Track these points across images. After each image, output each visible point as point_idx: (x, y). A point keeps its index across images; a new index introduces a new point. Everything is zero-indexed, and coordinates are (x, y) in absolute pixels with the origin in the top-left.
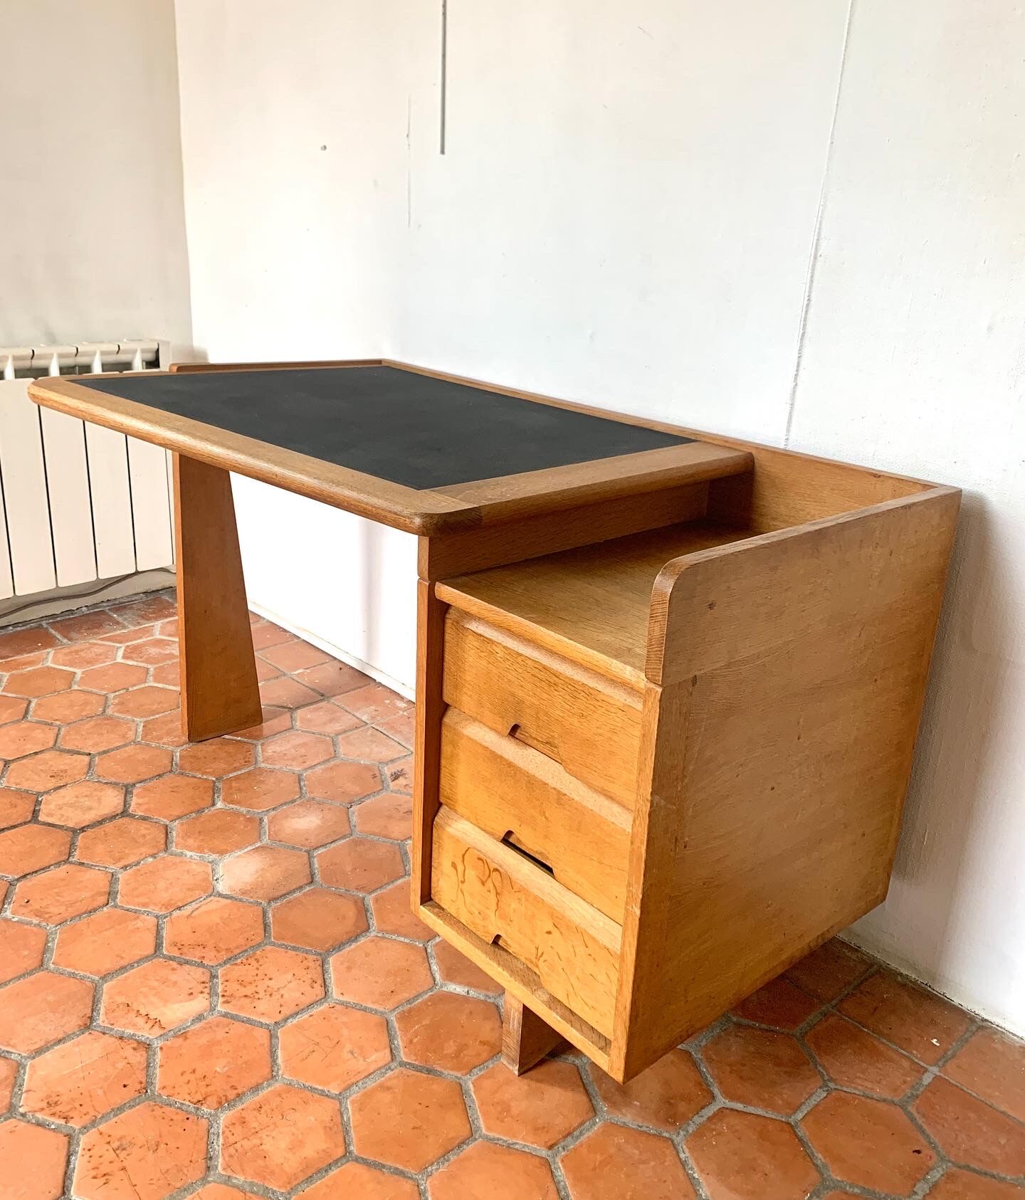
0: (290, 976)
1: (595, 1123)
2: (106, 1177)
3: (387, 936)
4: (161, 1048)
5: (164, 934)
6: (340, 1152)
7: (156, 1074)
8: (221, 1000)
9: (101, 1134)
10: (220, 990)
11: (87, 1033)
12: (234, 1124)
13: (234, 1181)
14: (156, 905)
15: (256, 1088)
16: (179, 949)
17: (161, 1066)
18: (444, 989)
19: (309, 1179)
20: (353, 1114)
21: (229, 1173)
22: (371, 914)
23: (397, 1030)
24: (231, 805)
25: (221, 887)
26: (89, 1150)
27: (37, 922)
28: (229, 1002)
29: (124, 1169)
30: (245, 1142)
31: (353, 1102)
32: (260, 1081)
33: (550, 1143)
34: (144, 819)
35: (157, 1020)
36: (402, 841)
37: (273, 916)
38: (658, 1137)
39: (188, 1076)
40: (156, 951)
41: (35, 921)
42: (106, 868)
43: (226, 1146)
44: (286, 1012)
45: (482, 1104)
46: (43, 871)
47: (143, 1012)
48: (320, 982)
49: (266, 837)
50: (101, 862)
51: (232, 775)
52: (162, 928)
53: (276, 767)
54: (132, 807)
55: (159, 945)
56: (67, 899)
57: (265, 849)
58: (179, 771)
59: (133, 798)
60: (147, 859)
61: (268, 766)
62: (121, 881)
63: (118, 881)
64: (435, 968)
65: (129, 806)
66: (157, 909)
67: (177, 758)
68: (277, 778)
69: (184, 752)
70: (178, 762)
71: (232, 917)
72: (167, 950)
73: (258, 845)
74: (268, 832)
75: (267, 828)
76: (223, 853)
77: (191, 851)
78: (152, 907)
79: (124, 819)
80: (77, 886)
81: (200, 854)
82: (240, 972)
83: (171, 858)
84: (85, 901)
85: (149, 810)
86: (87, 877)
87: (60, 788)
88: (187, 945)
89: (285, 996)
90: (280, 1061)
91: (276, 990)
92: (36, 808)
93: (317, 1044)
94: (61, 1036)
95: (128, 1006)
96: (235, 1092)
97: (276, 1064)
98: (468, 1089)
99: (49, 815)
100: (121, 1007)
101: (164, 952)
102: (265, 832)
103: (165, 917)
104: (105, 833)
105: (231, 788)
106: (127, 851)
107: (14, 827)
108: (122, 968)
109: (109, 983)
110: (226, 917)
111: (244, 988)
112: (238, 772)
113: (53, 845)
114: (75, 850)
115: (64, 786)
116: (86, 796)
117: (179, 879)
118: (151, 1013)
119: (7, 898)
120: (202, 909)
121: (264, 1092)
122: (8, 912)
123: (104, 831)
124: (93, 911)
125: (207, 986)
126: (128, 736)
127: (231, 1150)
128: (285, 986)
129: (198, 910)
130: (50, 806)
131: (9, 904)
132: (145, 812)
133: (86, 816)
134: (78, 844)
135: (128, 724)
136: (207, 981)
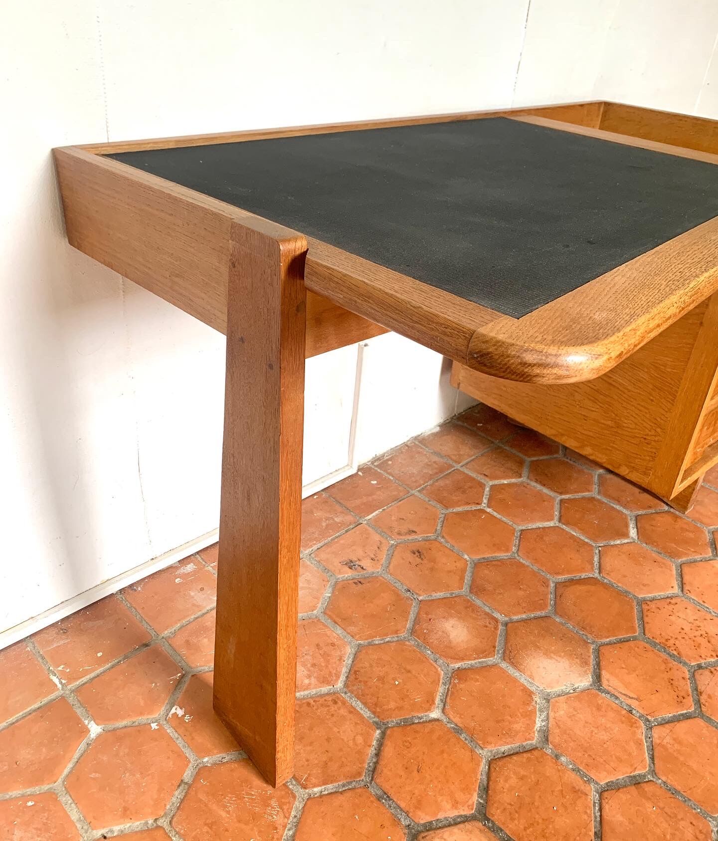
0: (673, 618)
3: (596, 568)
5: (670, 715)
10: (714, 660)
14: (634, 733)
16: (684, 698)
18: (637, 539)
22: (576, 577)
23: (689, 559)
24: (436, 703)
25: (585, 682)
36: (467, 561)
37: (608, 637)
40: (696, 717)
48: (669, 600)
49: (490, 660)
50: (588, 812)
51: (366, 713)
52: (663, 719)
53: (344, 670)
54: (463, 813)
55: (687, 717)
56: (665, 825)
57: (510, 656)
58: (363, 777)
59: (439, 817)
60: (564, 764)
61: (343, 678)
62: (613, 778)
63: (612, 782)
64: (618, 542)
65: (461, 816)
66: (640, 731)
67: (330, 787)
68: (371, 666)
69: (314, 780)
70: (340, 783)
71: (624, 666)
72: (689, 708)
73: (504, 665)
74: (480, 660)
75: (473, 662)
76: (529, 694)
77: (535, 722)
78: (640, 737)
79: (493, 816)
80: (640, 822)
81: (538, 713)
82: (685, 648)
83: (555, 738)
84: (661, 805)
85: (466, 789)
86: (620, 818)
88: (675, 694)
89: (695, 618)
91: (692, 625)
98: (715, 529)
101: (694, 709)
102: (480, 662)
103: (648, 720)
104: (530, 827)
105: (400, 709)
106: (560, 788)
110: (626, 671)
111: (700, 644)
112: (358, 709)
117: (587, 723)
120: (623, 692)
123: (525, 830)
124: (672, 791)
125: (712, 669)
128: (685, 619)
129: (625, 695)
132: (471, 795)
136: (709, 670)
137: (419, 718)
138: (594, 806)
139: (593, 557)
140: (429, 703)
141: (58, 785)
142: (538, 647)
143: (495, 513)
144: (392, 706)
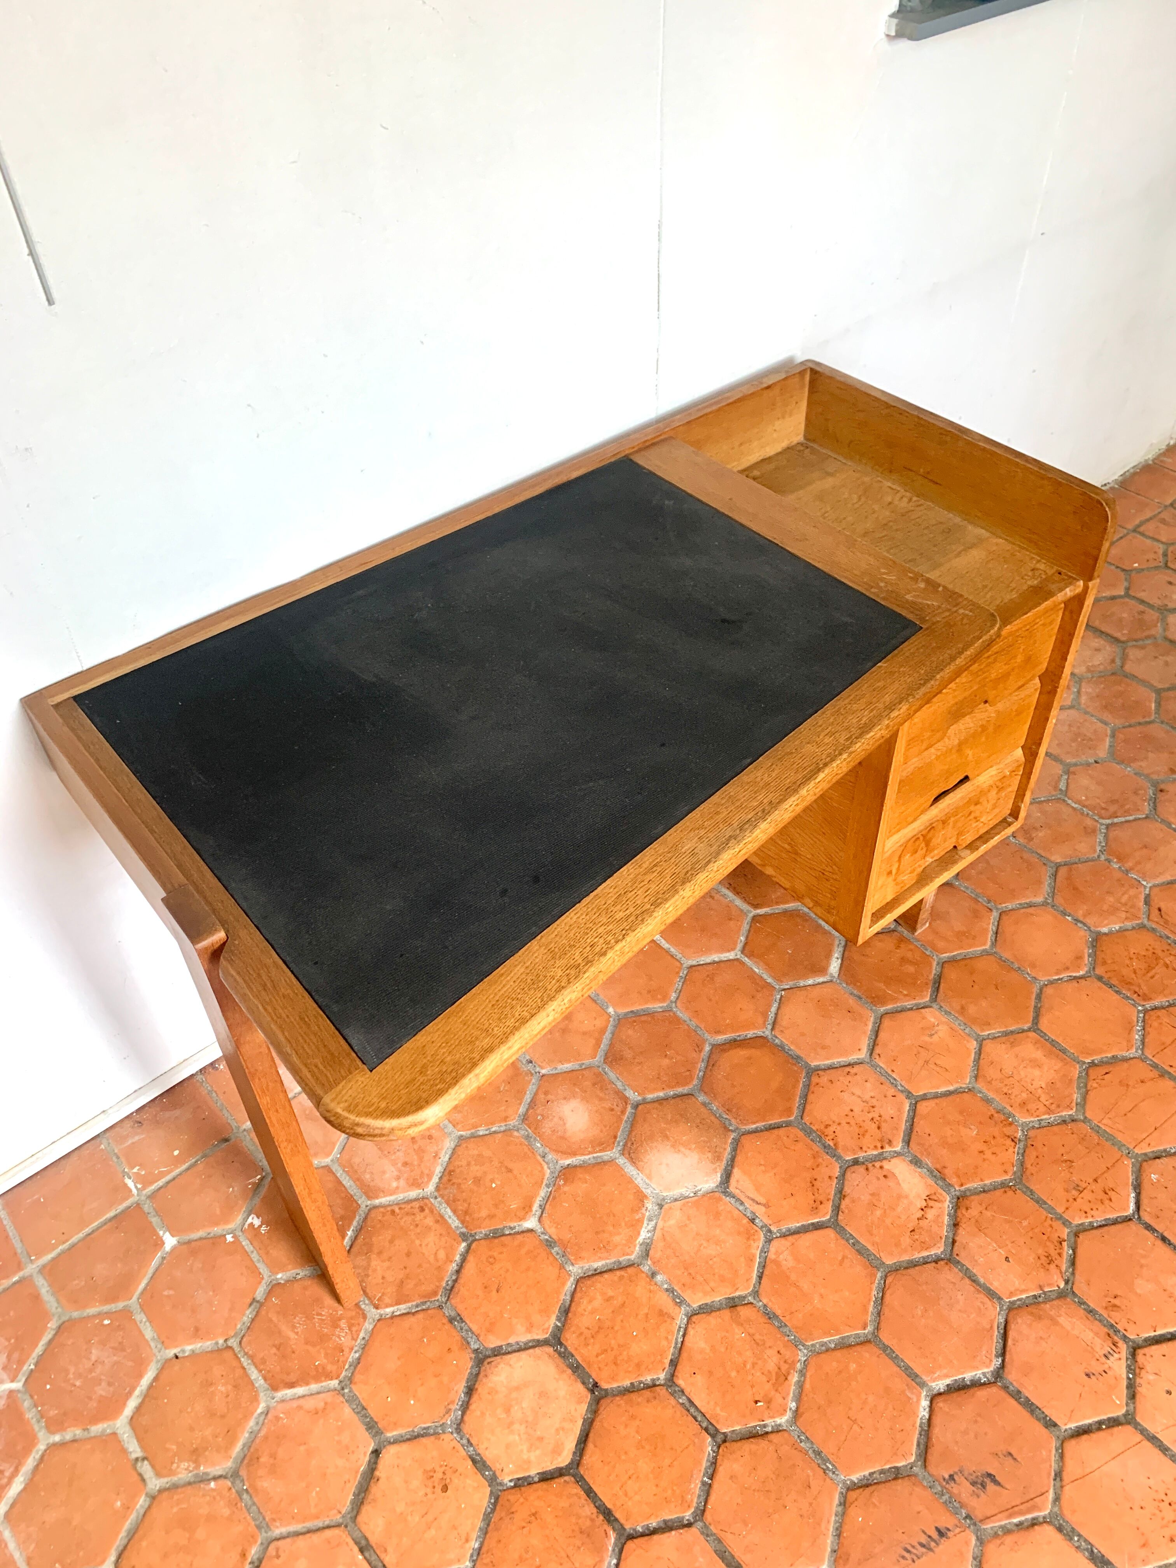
0: (845, 1095)
2: (1107, 1191)
3: (771, 1022)
4: (962, 1185)
5: (798, 1225)
6: (1033, 1035)
7: (991, 1183)
8: (888, 1148)
9: (1067, 1209)
10: (875, 1153)
11: (957, 1258)
12: (1027, 1110)
13: (1079, 1100)
14: (749, 1247)
15: (987, 1101)
16: (821, 1203)
17: (982, 1180)
18: (836, 975)
19: (1064, 1051)
20: (995, 1029)
21: (1074, 1105)
22: (739, 1036)
23: (896, 1006)
24: (534, 1210)
25: (710, 1182)
26: (1086, 1213)
27: (796, 1375)
29: (1095, 1180)
30: (1043, 1099)
31: (983, 1030)
32: (977, 1098)
34: (565, 1311)
35: (926, 1198)
36: (610, 1017)
37: (754, 1123)
39: (988, 1154)
40: (828, 1227)
41: (795, 1378)
43: (1049, 1111)
44: (892, 1091)
45: (962, 948)
46: (693, 1409)
47: (918, 1215)
48: (847, 1069)
49: (607, 1155)
50: (670, 1337)
51: (454, 1223)
52: (789, 1230)
53: (438, 1170)
54: (535, 1337)
55: (817, 1227)
56: (749, 1353)
57: (631, 1151)
58: (439, 1297)
59: (511, 1341)
60: (659, 1283)
61: (435, 1179)
62: (708, 1300)
63: (706, 1304)
64: (810, 981)
65: (533, 1340)
66: (756, 1245)
67: (403, 1308)
68: (469, 1164)
69: (387, 1300)
70: (414, 1303)
71: (762, 1163)
72: (824, 1216)
73: (622, 1161)
74: (595, 1155)
75: (587, 1157)
76: (641, 1197)
77: (639, 1234)
78: (753, 1251)
79: (567, 1340)
80: (723, 1350)
81: (645, 1222)
82: (845, 1139)
83: (655, 1253)
84: (752, 1331)
85: (545, 1312)
86: (702, 1345)
87: (479, 1463)
88: (813, 1197)
89: (872, 1094)
90: (951, 1088)
91: (865, 1104)
92: (536, 1479)
93: (927, 1062)
94: (967, 1281)
95: (913, 1231)
96: (996, 1115)
97: (956, 1090)
98: (948, 957)
99: (557, 1450)
100: (916, 1237)
101: (828, 1217)
102: (594, 1158)
103: (770, 1231)
104: (602, 1353)
105: (491, 1217)
106: (646, 1311)
107: (590, 1492)
108: (859, 1252)
109: (884, 1260)
110: (763, 1168)
111: (866, 1131)
112: (446, 1217)
113: (633, 1417)
114: (640, 1382)
115: (474, 1461)
116: (508, 1411)
117: (698, 1234)
118: (919, 1206)
119: (752, 1436)
120: (751, 1196)
121: (991, 1095)
122: (783, 1420)
123: (597, 1356)
124: (770, 1316)
125: (870, 1165)
126: (322, 1404)
127: (1053, 1107)
128: (859, 1097)
129: (753, 1200)
130: (533, 1458)
131: (765, 1426)
132: (549, 1317)
133: (562, 1393)
134: (627, 1383)
135: (277, 1418)
136: (864, 1167)
137: (511, 1228)
138: (679, 1331)
139: (770, 1006)
140: (527, 1208)
141: (133, 1302)
142: (667, 1137)
143: (663, 941)
144: (484, 1213)
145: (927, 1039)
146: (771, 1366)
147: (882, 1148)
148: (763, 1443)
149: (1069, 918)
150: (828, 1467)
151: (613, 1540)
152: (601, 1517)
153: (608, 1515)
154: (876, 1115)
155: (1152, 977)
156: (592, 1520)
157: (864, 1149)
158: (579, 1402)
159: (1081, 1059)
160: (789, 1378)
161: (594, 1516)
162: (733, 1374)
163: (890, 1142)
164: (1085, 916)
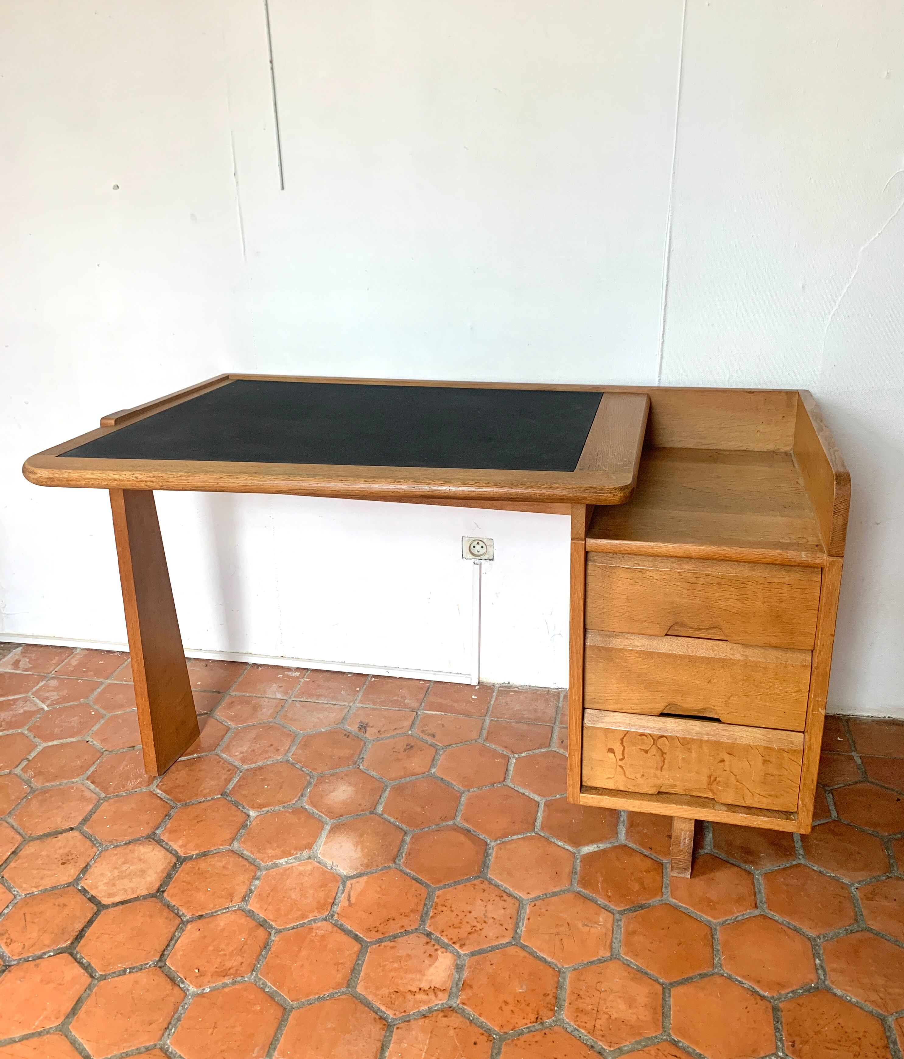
0: (480, 903)
1: (758, 880)
3: (503, 840)
4: (464, 1004)
5: (349, 928)
6: (659, 988)
7: (483, 1022)
8: (457, 947)
10: (446, 941)
11: (395, 1030)
12: (577, 1016)
13: (626, 1048)
14: (311, 912)
15: (559, 986)
16: (377, 931)
17: (480, 1015)
18: (582, 853)
19: (665, 1015)
20: (636, 961)
21: (617, 1046)
22: (475, 832)
23: (591, 895)
24: (263, 809)
25: (346, 871)
27: (231, 980)
28: (464, 945)
30: (599, 1022)
31: (625, 954)
32: (556, 979)
33: (753, 905)
34: (204, 855)
35: (433, 987)
36: (428, 772)
37: (411, 870)
38: (792, 867)
39: (507, 1009)
40: (361, 944)
41: (228, 980)
42: (228, 908)
43: (592, 1031)
44: (510, 927)
45: (693, 907)
46: (173, 942)
47: (413, 989)
48: (504, 895)
49: (325, 818)
50: (217, 906)
51: (230, 786)
52: (342, 925)
53: (260, 764)
54: (179, 851)
55: (356, 938)
56: (231, 949)
57: (338, 827)
58: (179, 804)
59: (170, 843)
60: (253, 883)
61: (252, 766)
62: (256, 911)
63: (253, 912)
64: (560, 843)
65: (176, 851)
66: (317, 914)
67: (163, 795)
68: (272, 772)
69: (164, 787)
70: (169, 797)
71: (383, 887)
72: (367, 937)
73: (328, 827)
74: (321, 814)
75: (317, 812)
76: (309, 846)
77: (281, 859)
78: (311, 915)
79: (186, 864)
80: (225, 935)
81: (292, 857)
82: (442, 920)
83: (272, 872)
84: (249, 942)
85: (197, 846)
86: (222, 924)
87: (85, 870)
88: (378, 925)
89: (495, 917)
90: (549, 959)
91: (483, 917)
92: (88, 896)
93: (558, 934)
94: (379, 1045)
95: (397, 992)
96: (550, 997)
97: (550, 963)
98: (675, 904)
99: (110, 895)
100: (393, 997)
101: (369, 940)
102: (320, 815)
103: (333, 916)
104: (186, 883)
105: (245, 796)
106: (228, 887)
107: (90, 922)
108: (353, 970)
109: (359, 986)
110: (379, 889)
111: (460, 928)
112: (232, 782)
113: (151, 916)
114: (178, 909)
115: (87, 866)
116: (124, 863)
117: (302, 884)
118: (421, 986)
119: (172, 980)
120: (352, 894)
121: (567, 984)
122: (192, 989)
123: (183, 882)
124: (266, 945)
125: (433, 942)
126: (89, 797)
127: (598, 1033)
128: (486, 911)
129: (349, 896)
130: (100, 888)
131: (183, 982)
132: (196, 850)
133: (149, 879)
134: (173, 903)
135: (73, 787)
136: (429, 940)
137: (243, 807)
138: (225, 909)
140: (262, 807)
141: (109, 715)
142: (361, 836)
143: (513, 765)
144: (244, 793)
145: (580, 925)
146: (228, 964)
147: (454, 943)
148: (169, 986)
149: (818, 961)
150: (171, 1030)
151: (65, 945)
152: (76, 934)
153: (80, 936)
154: (479, 927)
155: (828, 1048)
156: (73, 930)
157: (444, 934)
158: (147, 889)
159: (671, 1031)
160: (226, 978)
161: (76, 930)
162: (211, 948)
163: (462, 946)
164: (834, 970)
